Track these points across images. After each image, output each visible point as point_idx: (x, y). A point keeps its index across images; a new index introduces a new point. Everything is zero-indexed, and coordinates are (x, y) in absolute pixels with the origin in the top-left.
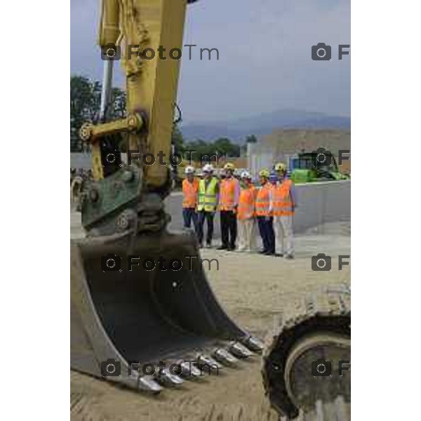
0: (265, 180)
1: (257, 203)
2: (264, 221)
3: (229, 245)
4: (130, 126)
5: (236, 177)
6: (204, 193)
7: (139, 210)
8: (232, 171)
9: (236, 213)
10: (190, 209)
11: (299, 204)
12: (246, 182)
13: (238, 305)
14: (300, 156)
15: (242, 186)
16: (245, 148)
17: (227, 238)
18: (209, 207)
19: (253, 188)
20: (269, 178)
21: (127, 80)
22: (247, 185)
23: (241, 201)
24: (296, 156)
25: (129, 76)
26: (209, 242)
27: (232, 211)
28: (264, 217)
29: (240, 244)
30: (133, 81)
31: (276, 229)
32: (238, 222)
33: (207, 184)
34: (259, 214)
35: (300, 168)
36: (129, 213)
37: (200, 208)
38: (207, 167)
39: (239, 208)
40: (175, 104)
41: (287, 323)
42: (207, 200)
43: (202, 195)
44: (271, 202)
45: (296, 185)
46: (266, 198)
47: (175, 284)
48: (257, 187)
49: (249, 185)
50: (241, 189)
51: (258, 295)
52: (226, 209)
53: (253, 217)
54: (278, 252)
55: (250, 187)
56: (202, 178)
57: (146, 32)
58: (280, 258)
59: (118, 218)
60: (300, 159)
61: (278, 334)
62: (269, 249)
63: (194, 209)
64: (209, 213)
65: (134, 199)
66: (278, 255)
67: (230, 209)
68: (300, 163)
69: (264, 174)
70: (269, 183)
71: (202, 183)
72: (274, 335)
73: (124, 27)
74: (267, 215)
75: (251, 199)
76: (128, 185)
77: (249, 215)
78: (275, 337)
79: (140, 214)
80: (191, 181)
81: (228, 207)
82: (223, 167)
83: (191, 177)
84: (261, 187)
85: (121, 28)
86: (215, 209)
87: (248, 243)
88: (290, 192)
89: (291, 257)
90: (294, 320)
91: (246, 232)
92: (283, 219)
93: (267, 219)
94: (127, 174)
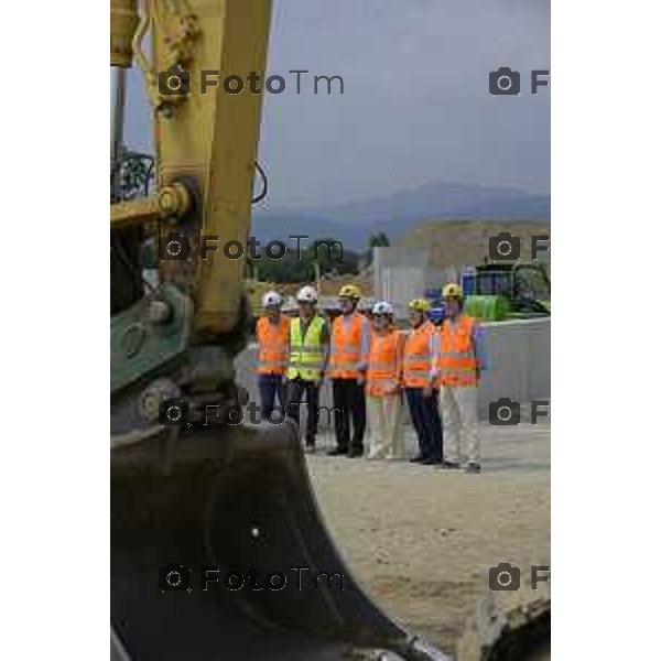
0: (421, 318)
1: (406, 362)
2: (420, 398)
3: (351, 445)
4: (164, 210)
5: (362, 312)
6: (299, 344)
7: (183, 381)
8: (354, 300)
9: (364, 383)
10: (273, 375)
11: (489, 363)
12: (385, 321)
13: (381, 569)
14: (479, 269)
15: (377, 330)
16: (369, 257)
17: (347, 432)
18: (310, 373)
19: (397, 333)
20: (429, 314)
21: (156, 116)
22: (386, 326)
23: (374, 358)
24: (471, 271)
25: (160, 108)
26: (311, 441)
27: (355, 380)
28: (420, 389)
29: (373, 443)
30: (169, 116)
31: (445, 414)
32: (369, 400)
33: (304, 328)
34: (410, 384)
35: (479, 293)
36: (161, 389)
37: (292, 373)
38: (305, 292)
39: (370, 372)
40: (256, 164)
41: (509, 616)
42: (306, 357)
43: (296, 348)
44: (434, 361)
45: (483, 325)
46: (425, 352)
47: (255, 532)
48: (405, 332)
49: (391, 327)
50: (374, 334)
51: (418, 547)
52: (345, 376)
53: (398, 391)
54: (449, 457)
55: (391, 331)
56: (295, 314)
57: (194, 17)
58: (453, 470)
59: (140, 400)
60: (479, 277)
61: (490, 641)
62: (431, 452)
63: (280, 377)
64: (311, 383)
65: (173, 360)
66: (450, 465)
67: (353, 376)
68: (478, 284)
69: (419, 307)
70: (428, 322)
71: (295, 323)
72: (482, 643)
73: (147, 10)
74: (426, 386)
75: (394, 355)
76: (160, 329)
77: (389, 386)
78: (484, 648)
79: (185, 389)
80: (275, 320)
81: (348, 372)
82: (337, 293)
83: (275, 313)
84: (413, 332)
85: (141, 12)
86: (322, 374)
87: (389, 440)
88: (472, 339)
89: (475, 468)
90: (525, 610)
91: (384, 419)
92: (460, 392)
93: (427, 392)
94: (159, 308)
